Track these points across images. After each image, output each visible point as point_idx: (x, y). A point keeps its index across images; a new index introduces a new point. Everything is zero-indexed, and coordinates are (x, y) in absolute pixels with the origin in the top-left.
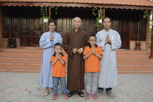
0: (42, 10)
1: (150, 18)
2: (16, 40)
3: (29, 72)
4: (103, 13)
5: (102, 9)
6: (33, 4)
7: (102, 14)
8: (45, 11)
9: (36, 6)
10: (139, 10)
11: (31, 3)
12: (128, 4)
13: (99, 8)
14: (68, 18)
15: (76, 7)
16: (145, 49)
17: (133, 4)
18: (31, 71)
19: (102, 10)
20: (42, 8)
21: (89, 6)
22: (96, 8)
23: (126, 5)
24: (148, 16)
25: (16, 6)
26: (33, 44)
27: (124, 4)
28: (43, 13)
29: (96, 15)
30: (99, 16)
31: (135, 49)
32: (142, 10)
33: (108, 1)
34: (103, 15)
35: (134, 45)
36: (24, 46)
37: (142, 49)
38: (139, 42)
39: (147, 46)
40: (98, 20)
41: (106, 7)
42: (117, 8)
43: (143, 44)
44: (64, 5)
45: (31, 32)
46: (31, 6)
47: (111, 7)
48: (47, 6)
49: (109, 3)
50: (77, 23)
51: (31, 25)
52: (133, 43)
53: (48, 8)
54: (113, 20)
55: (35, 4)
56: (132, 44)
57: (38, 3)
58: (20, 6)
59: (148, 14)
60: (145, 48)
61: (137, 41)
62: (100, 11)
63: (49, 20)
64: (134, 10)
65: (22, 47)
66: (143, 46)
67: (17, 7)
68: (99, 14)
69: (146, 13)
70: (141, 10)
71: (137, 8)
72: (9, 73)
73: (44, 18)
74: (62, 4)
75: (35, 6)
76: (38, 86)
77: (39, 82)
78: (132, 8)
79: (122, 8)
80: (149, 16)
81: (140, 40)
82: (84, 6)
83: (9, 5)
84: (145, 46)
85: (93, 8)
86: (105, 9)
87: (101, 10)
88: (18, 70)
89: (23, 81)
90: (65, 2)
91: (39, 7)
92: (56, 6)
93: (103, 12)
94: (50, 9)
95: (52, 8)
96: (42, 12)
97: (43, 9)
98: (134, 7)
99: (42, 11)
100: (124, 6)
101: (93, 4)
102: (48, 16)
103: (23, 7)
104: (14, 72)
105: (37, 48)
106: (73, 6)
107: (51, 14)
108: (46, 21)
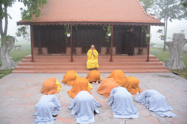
3: (59, 73)
5: (111, 25)
6: (59, 23)
9: (61, 24)
11: (57, 23)
13: (108, 25)
15: (90, 25)
17: (134, 22)
21: (101, 23)
22: (106, 25)
23: (129, 22)
24: (145, 30)
28: (67, 30)
29: (105, 30)
30: (108, 31)
31: (138, 54)
35: (137, 50)
40: (107, 34)
41: (114, 24)
43: (145, 49)
45: (56, 42)
46: (57, 25)
48: (69, 24)
58: (49, 25)
60: (146, 53)
67: (47, 25)
68: (108, 29)
69: (144, 28)
70: (140, 26)
72: (46, 74)
73: (67, 33)
74: (80, 22)
85: (104, 25)
87: (109, 26)
88: (52, 72)
91: (63, 25)
92: (76, 24)
93: (111, 27)
95: (72, 26)
99: (66, 28)
100: (127, 23)
101: (103, 22)
103: (51, 25)
104: (49, 73)
108: (69, 35)
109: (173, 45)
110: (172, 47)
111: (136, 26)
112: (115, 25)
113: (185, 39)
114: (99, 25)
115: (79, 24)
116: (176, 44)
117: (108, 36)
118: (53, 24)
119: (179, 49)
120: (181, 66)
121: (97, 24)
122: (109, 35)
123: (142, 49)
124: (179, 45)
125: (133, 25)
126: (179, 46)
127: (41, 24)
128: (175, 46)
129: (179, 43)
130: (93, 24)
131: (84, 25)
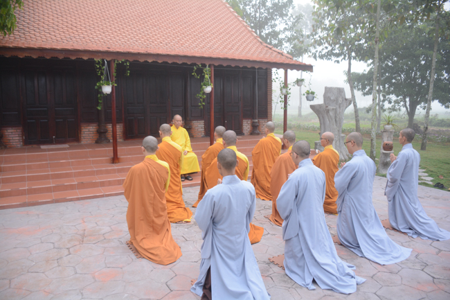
4: (211, 74)
5: (210, 66)
6: (78, 55)
9: (85, 58)
11: (74, 53)
12: (251, 59)
13: (204, 66)
15: (164, 62)
17: (258, 60)
22: (200, 65)
29: (198, 78)
31: (251, 134)
35: (250, 126)
37: (261, 132)
40: (203, 87)
42: (233, 65)
44: (142, 59)
46: (73, 58)
47: (225, 64)
48: (108, 60)
52: (248, 123)
55: (83, 56)
56: (247, 126)
58: (48, 58)
61: (254, 119)
78: (257, 66)
81: (259, 117)
85: (195, 64)
86: (215, 66)
87: (208, 68)
91: (91, 61)
92: (127, 60)
93: (211, 71)
96: (98, 72)
99: (100, 68)
100: (245, 62)
106: (160, 60)
107: (116, 74)
108: (107, 89)
109: (328, 111)
110: (326, 115)
112: (219, 66)
113: (346, 99)
114: (184, 64)
115: (134, 61)
116: (333, 109)
117: (204, 93)
118: (61, 57)
119: (337, 119)
120: (345, 153)
121: (180, 62)
122: (208, 89)
123: (259, 122)
124: (338, 110)
126: (338, 112)
127: (22, 55)
128: (331, 113)
129: (338, 106)
130: (170, 62)
131: (146, 62)
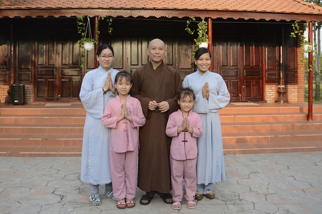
0: (80, 24)
1: (305, 38)
2: (25, 88)
3: (55, 155)
4: (208, 29)
5: (206, 19)
6: (61, 13)
7: (206, 30)
8: (86, 26)
9: (68, 16)
10: (282, 21)
11: (57, 11)
12: (259, 10)
13: (199, 19)
14: (134, 40)
15: (151, 17)
16: (296, 101)
17: (268, 10)
18: (59, 154)
19: (205, 22)
20: (80, 21)
21: (179, 14)
22: (194, 19)
23: (256, 12)
24: (300, 34)
25: (26, 16)
26: (62, 96)
27: (250, 9)
28: (83, 31)
29: (193, 33)
30: (201, 36)
31: (276, 102)
32: (287, 22)
33: (216, 4)
34: (207, 33)
35: (274, 93)
36: (42, 101)
37: (289, 101)
38: (284, 87)
39: (299, 94)
40: (197, 43)
41: (214, 17)
42: (236, 17)
43: (293, 90)
44: (126, 14)
45: (56, 71)
46: (57, 16)
47: (225, 17)
48: (91, 16)
49: (220, 8)
50: (157, 52)
51: (57, 57)
52: (272, 90)
53: (93, 19)
54: (229, 43)
55: (66, 13)
56: (270, 92)
57: (72, 11)
58: (34, 17)
59: (300, 30)
60: (297, 98)
61: (279, 84)
62: (202, 26)
63: (95, 44)
64: (271, 21)
65: (38, 103)
66: (292, 94)
67: (28, 19)
68: (201, 32)
69: (296, 28)
70: (284, 21)
71: (278, 18)
72: (13, 158)
73: (85, 41)
74: (122, 11)
75: (66, 16)
76: (77, 183)
77: (78, 175)
78: (268, 18)
79: (246, 18)
80: (302, 33)
81: (285, 82)
82: (169, 15)
83: (12, 15)
84: (297, 94)
85: (188, 18)
86: (212, 20)
87: (203, 22)
88: (33, 153)
89: (45, 175)
90: (128, 7)
91: (74, 19)
92: (111, 17)
93: (208, 26)
94: (97, 22)
95: (100, 21)
96: (79, 29)
97: (82, 22)
98: (271, 15)
99: (81, 26)
100: (251, 14)
101: (186, 10)
102: (93, 37)
103: (40, 19)
104: (24, 156)
105: (69, 104)
106: (146, 14)
107: (99, 32)
108: (89, 47)
111: (274, 21)
112: (218, 19)
114: (174, 18)
115: (118, 17)
118: (46, 15)
122: (204, 45)
123: (286, 88)
125: (268, 19)
130: (158, 16)
131: (131, 17)
